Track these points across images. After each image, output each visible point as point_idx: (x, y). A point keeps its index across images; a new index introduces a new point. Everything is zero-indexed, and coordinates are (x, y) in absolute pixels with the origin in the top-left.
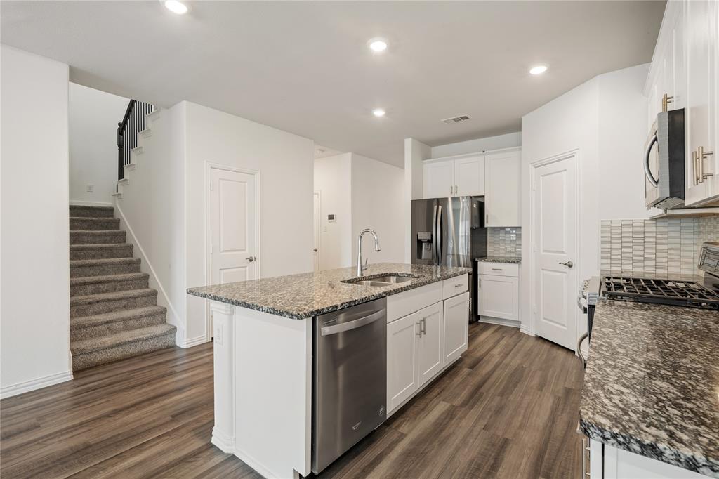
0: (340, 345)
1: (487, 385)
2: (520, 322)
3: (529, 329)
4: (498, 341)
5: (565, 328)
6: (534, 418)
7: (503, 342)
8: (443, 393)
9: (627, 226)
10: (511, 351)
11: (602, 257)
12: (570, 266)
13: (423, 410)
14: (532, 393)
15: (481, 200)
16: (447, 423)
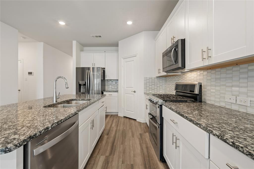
0: (50, 156)
1: (116, 142)
2: (118, 112)
3: (121, 115)
4: (113, 121)
5: (133, 113)
6: (136, 150)
7: (114, 121)
8: (101, 151)
9: (151, 79)
10: (118, 124)
11: (144, 88)
12: (135, 92)
13: (94, 164)
14: (131, 139)
15: (104, 69)
16: (107, 166)
